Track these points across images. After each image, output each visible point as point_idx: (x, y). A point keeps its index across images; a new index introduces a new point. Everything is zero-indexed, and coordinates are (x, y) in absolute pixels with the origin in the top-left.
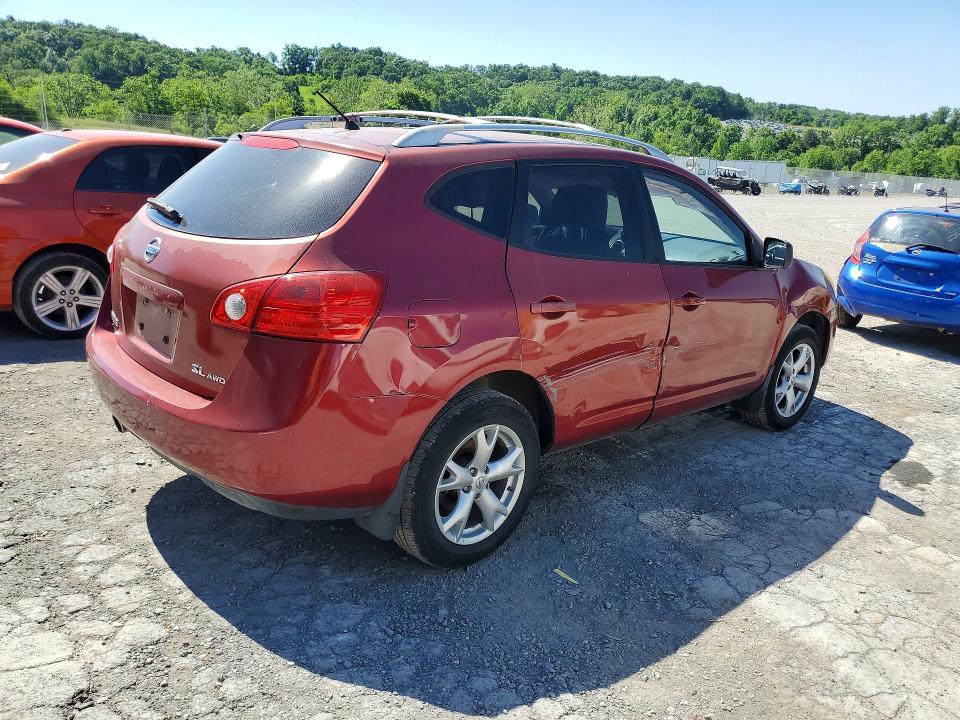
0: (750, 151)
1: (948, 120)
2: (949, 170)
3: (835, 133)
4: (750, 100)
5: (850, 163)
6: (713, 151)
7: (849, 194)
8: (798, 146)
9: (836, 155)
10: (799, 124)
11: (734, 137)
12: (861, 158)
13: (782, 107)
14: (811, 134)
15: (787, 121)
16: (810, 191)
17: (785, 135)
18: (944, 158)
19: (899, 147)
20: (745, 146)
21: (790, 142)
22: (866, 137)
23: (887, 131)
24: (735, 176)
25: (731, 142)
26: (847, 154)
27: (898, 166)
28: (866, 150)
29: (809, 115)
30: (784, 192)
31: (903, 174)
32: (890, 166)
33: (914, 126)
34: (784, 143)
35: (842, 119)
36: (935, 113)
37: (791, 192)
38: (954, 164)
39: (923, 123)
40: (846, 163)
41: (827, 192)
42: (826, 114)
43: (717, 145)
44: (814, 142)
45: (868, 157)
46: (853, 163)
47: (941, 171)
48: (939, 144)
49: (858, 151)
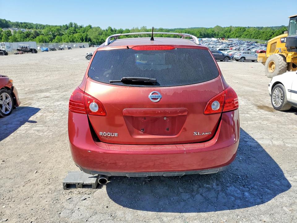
0: (17, 39)
1: (73, 26)
2: (79, 40)
3: (43, 31)
4: (9, 21)
5: (51, 40)
6: (3, 40)
7: (62, 50)
8: (33, 36)
9: (46, 38)
10: (30, 29)
11: (9, 34)
12: (54, 38)
13: (21, 23)
14: (36, 32)
15: (25, 28)
16: (50, 50)
17: (27, 32)
18: (76, 37)
19: (63, 34)
20: (14, 37)
21: (29, 35)
22: (53, 32)
23: (58, 30)
24: (27, 48)
25: (9, 36)
26: (49, 38)
27: (65, 40)
28: (54, 36)
29: (31, 25)
30: (43, 51)
31: (67, 42)
32: (63, 40)
33: (65, 28)
34: (28, 35)
35: (43, 27)
36: (69, 24)
37: (45, 51)
38: (79, 38)
39: (67, 27)
40: (50, 40)
41: (55, 50)
42: (37, 25)
43: (3, 37)
44: (37, 34)
45: (56, 38)
46: (52, 40)
47: (77, 41)
48: (74, 33)
49: (52, 36)
